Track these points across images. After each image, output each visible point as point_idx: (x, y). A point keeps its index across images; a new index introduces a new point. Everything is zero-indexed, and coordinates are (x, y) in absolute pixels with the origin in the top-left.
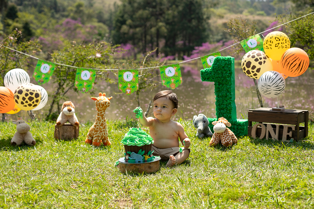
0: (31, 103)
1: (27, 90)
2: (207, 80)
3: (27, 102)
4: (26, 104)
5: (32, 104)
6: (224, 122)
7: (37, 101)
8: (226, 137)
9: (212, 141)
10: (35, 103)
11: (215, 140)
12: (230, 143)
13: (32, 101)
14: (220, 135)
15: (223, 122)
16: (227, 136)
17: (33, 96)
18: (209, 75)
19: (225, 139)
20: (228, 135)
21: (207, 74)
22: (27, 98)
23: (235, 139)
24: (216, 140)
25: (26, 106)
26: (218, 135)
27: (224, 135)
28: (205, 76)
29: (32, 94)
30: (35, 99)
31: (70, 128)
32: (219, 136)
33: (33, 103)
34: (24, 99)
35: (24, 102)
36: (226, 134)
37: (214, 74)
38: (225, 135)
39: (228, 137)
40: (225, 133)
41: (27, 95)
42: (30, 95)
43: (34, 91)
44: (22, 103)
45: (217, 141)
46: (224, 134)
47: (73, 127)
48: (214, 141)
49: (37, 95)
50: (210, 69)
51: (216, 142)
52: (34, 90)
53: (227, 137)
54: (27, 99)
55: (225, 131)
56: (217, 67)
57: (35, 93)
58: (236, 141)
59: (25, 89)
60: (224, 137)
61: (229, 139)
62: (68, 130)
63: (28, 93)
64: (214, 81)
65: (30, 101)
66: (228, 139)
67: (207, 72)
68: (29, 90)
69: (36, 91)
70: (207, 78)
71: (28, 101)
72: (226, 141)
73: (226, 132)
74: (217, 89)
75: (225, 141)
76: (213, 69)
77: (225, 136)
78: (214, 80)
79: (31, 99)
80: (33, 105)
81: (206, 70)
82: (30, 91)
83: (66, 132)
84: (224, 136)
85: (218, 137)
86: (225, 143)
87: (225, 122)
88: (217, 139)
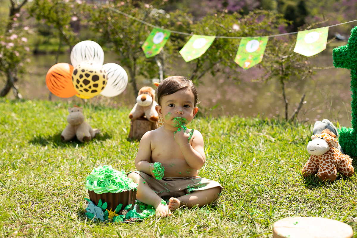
0: (87, 87)
1: (83, 71)
2: (340, 65)
3: (81, 86)
4: (81, 88)
5: (88, 89)
6: (326, 138)
7: (96, 86)
8: (325, 165)
9: (305, 168)
10: (93, 88)
11: (309, 166)
12: (329, 175)
13: (89, 85)
14: (318, 158)
15: (324, 137)
16: (328, 162)
17: (90, 79)
18: (343, 57)
19: (323, 168)
20: (329, 160)
21: (341, 56)
22: (81, 80)
23: (348, 169)
24: (311, 166)
25: (81, 91)
26: (315, 159)
27: (322, 160)
28: (338, 59)
29: (87, 75)
30: (92, 83)
31: (144, 123)
32: (317, 161)
33: (90, 87)
34: (78, 82)
35: (79, 85)
36: (327, 159)
37: (351, 56)
38: (324, 160)
39: (329, 164)
40: (326, 157)
41: (81, 76)
42: (85, 77)
43: (91, 72)
44: (77, 87)
45: (312, 169)
46: (323, 158)
47: (148, 122)
48: (307, 167)
49: (96, 78)
50: (347, 47)
51: (309, 170)
52: (92, 70)
53: (327, 164)
54: (81, 83)
55: (326, 153)
56: (354, 44)
57: (92, 75)
58: (347, 172)
59: (81, 69)
60: (322, 165)
61: (331, 168)
62: (141, 126)
63: (83, 74)
64: (351, 68)
65: (86, 84)
66: (327, 168)
67: (341, 53)
68: (85, 70)
69: (96, 72)
70: (341, 61)
71: (83, 85)
72: (323, 172)
73: (328, 156)
74: (354, 82)
75: (321, 171)
76: (350, 47)
77: (324, 162)
78: (351, 65)
79: (86, 82)
80: (90, 90)
81: (339, 50)
82: (86, 72)
83: (139, 129)
84: (322, 162)
85: (314, 162)
86: (321, 174)
87: (328, 138)
88: (313, 166)
